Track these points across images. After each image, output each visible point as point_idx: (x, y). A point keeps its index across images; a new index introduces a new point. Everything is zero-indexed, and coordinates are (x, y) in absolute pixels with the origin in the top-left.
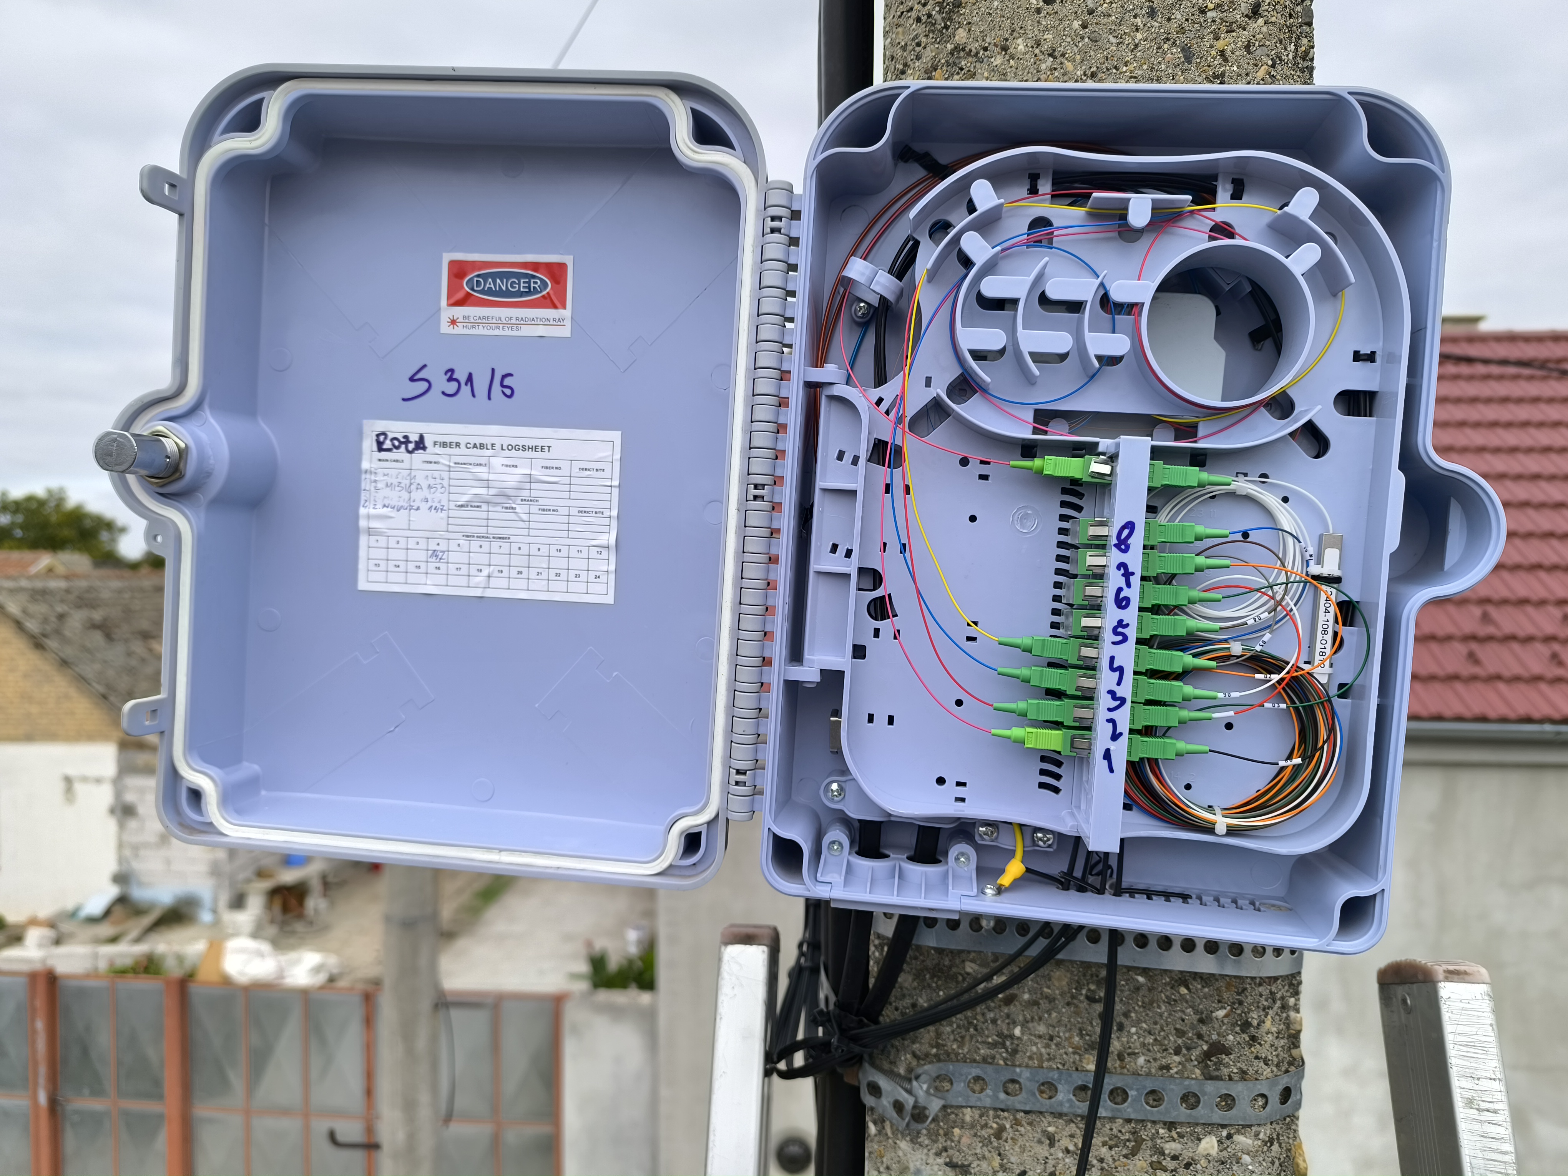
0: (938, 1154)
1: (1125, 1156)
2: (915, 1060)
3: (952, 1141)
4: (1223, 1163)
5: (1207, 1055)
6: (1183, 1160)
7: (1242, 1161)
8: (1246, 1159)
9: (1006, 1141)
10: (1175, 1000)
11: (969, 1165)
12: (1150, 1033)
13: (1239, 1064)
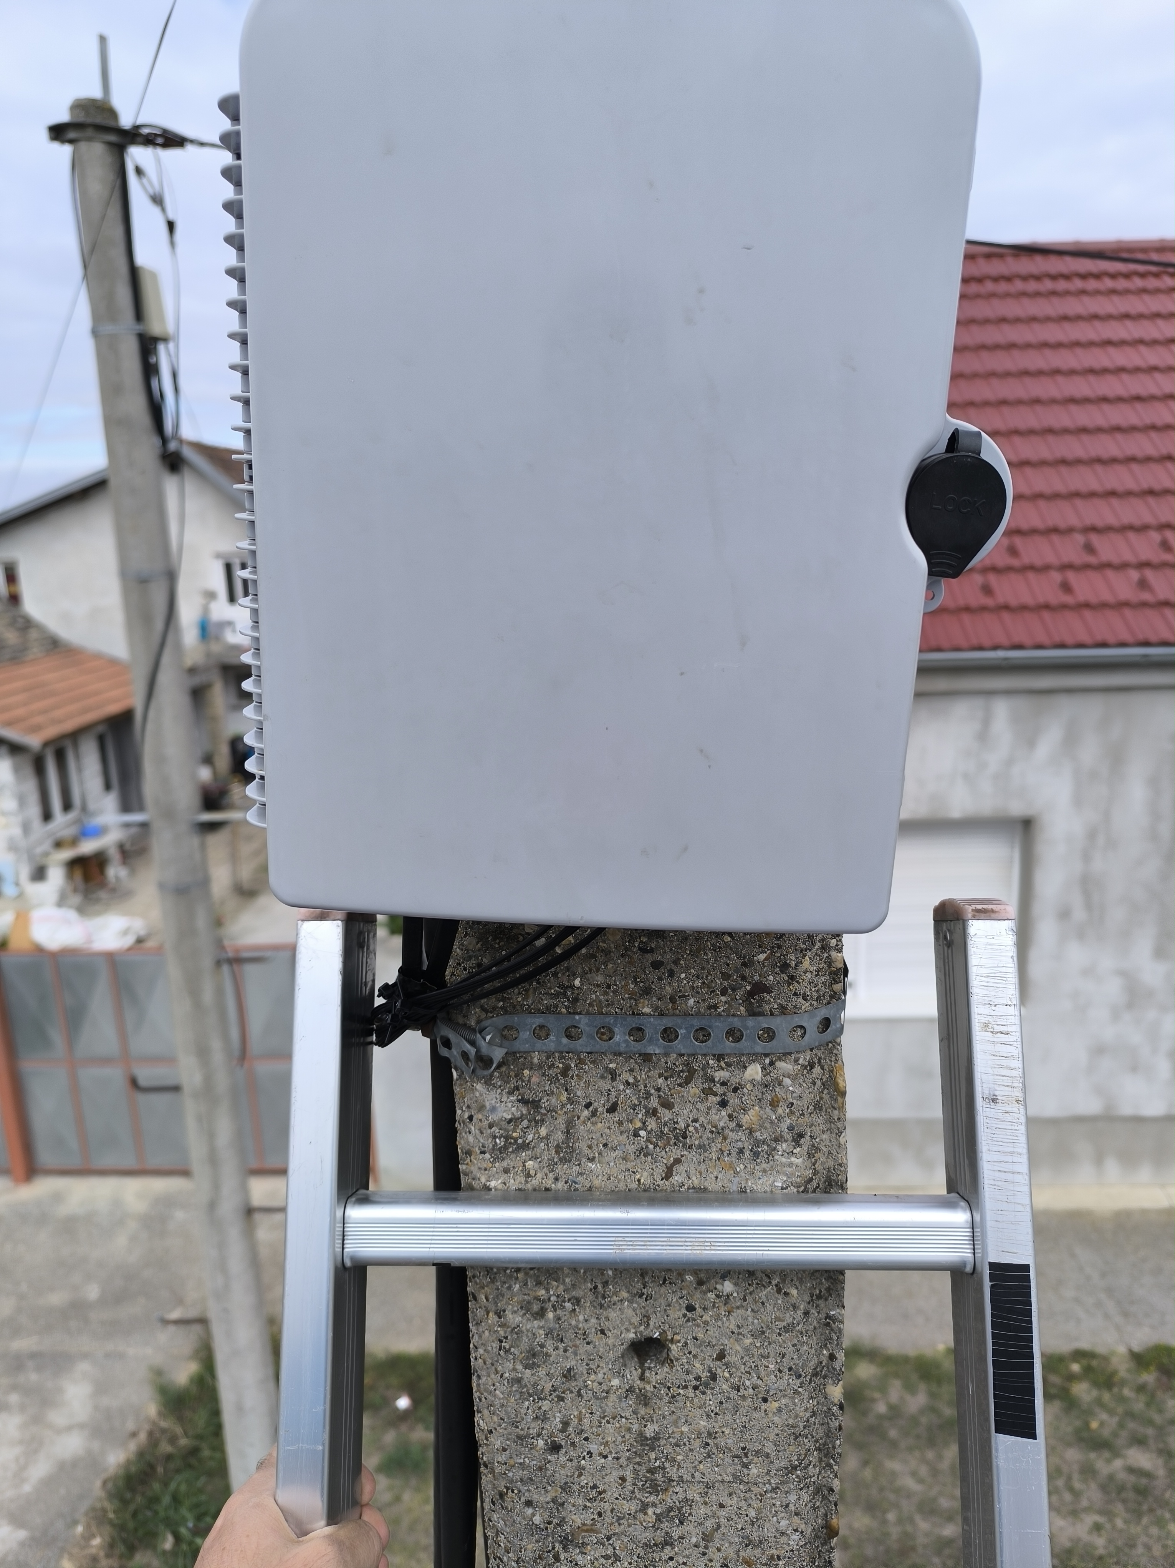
0: (511, 1093)
1: (680, 1085)
2: (484, 1013)
3: (523, 1081)
4: (766, 1086)
5: (751, 994)
6: (731, 1086)
7: (784, 1083)
8: (787, 1081)
9: (572, 1078)
10: (720, 948)
11: (540, 1101)
12: (698, 977)
13: (779, 1001)
